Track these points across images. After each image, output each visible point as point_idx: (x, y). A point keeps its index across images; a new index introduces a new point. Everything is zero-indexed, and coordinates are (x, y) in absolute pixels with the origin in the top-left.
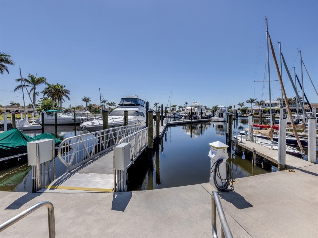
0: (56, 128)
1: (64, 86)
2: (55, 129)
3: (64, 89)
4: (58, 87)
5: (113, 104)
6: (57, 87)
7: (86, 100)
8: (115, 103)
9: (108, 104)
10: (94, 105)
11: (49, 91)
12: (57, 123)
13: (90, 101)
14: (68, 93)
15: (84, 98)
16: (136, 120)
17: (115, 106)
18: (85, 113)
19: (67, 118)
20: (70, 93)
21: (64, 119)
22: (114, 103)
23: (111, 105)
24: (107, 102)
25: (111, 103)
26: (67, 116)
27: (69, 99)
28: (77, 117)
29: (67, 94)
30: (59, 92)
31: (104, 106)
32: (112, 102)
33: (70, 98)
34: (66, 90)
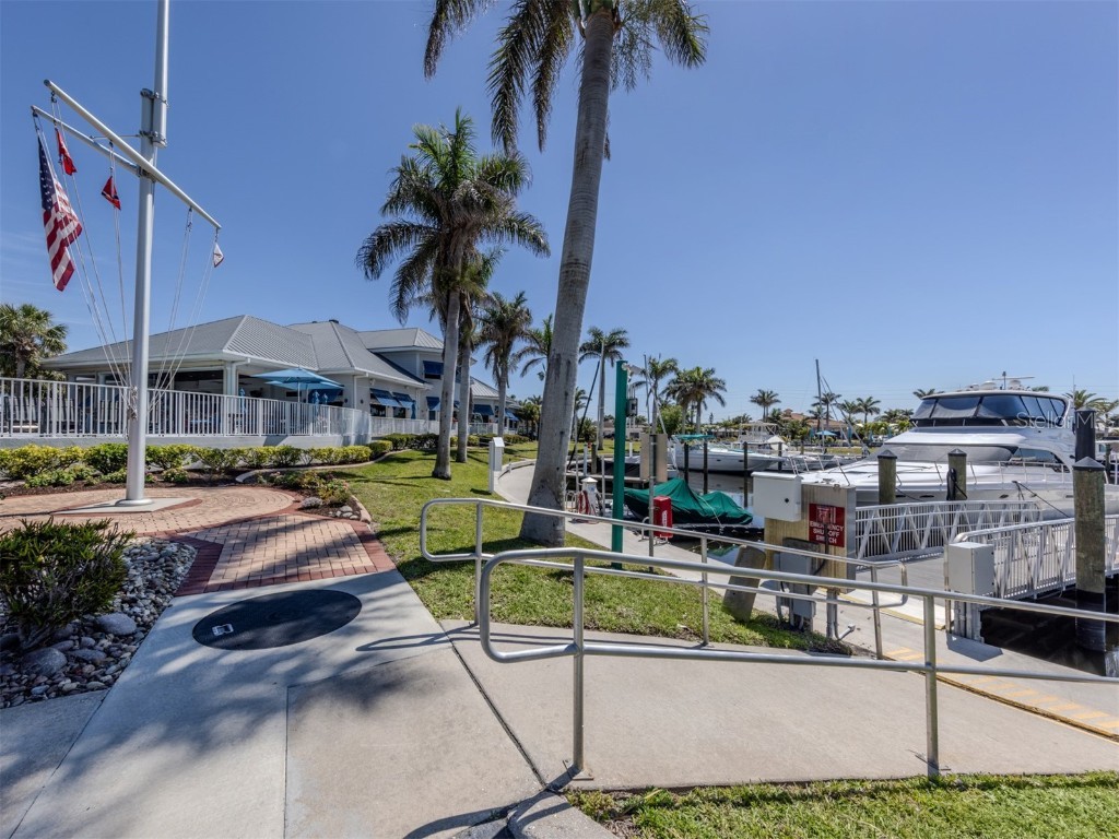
0: (706, 479)
1: (713, 371)
2: (703, 483)
3: (712, 377)
4: (699, 374)
5: (865, 407)
6: (696, 375)
7: (763, 400)
8: (873, 400)
9: (843, 407)
10: (788, 413)
11: (680, 388)
12: (709, 468)
13: (777, 401)
14: (722, 388)
15: (757, 394)
16: (1008, 480)
17: (877, 411)
18: (770, 441)
19: (725, 456)
20: (726, 387)
21: (719, 458)
22: (869, 400)
23: (860, 410)
24: (840, 401)
25: (857, 403)
26: (725, 451)
27: (723, 403)
28: (752, 454)
29: (717, 391)
30: (701, 386)
31: (828, 412)
32: (859, 399)
33: (726, 400)
34: (716, 380)
